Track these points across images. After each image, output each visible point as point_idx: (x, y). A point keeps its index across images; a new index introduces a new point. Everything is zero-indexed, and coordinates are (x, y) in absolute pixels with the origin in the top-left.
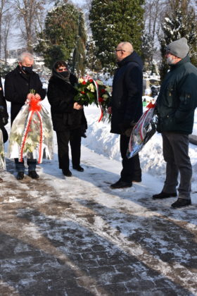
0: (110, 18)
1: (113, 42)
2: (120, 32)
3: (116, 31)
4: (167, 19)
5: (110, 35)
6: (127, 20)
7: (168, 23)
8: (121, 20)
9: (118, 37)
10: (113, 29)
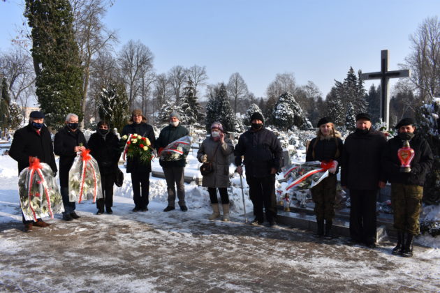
0: (55, 86)
1: (59, 105)
2: (65, 98)
3: (61, 96)
4: (104, 90)
5: (57, 99)
6: (70, 88)
7: (105, 93)
8: (65, 88)
9: (63, 101)
10: (59, 95)
